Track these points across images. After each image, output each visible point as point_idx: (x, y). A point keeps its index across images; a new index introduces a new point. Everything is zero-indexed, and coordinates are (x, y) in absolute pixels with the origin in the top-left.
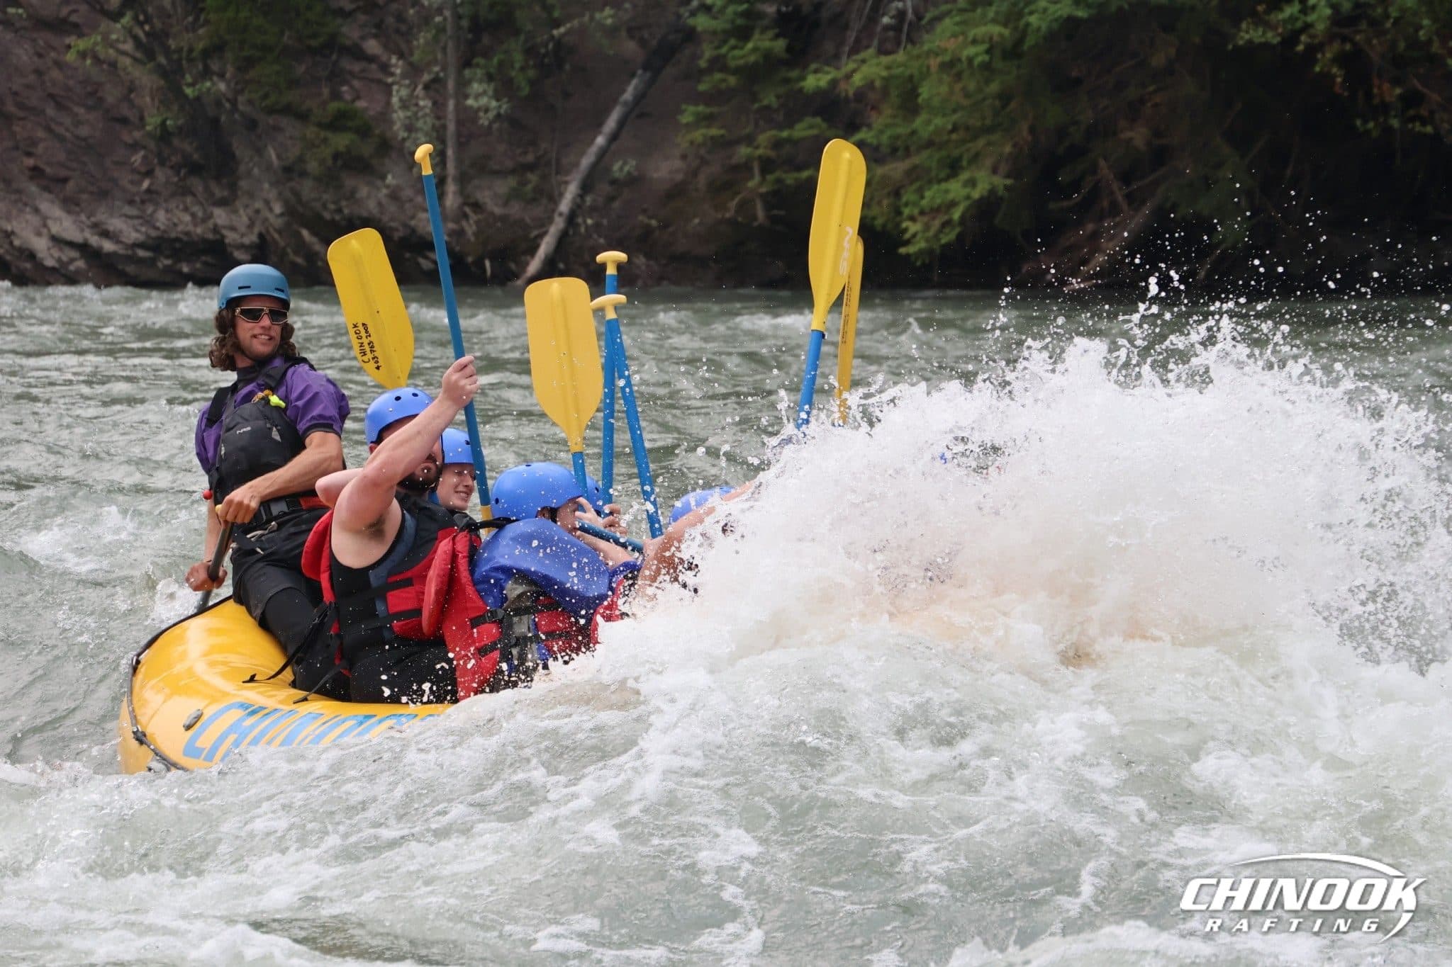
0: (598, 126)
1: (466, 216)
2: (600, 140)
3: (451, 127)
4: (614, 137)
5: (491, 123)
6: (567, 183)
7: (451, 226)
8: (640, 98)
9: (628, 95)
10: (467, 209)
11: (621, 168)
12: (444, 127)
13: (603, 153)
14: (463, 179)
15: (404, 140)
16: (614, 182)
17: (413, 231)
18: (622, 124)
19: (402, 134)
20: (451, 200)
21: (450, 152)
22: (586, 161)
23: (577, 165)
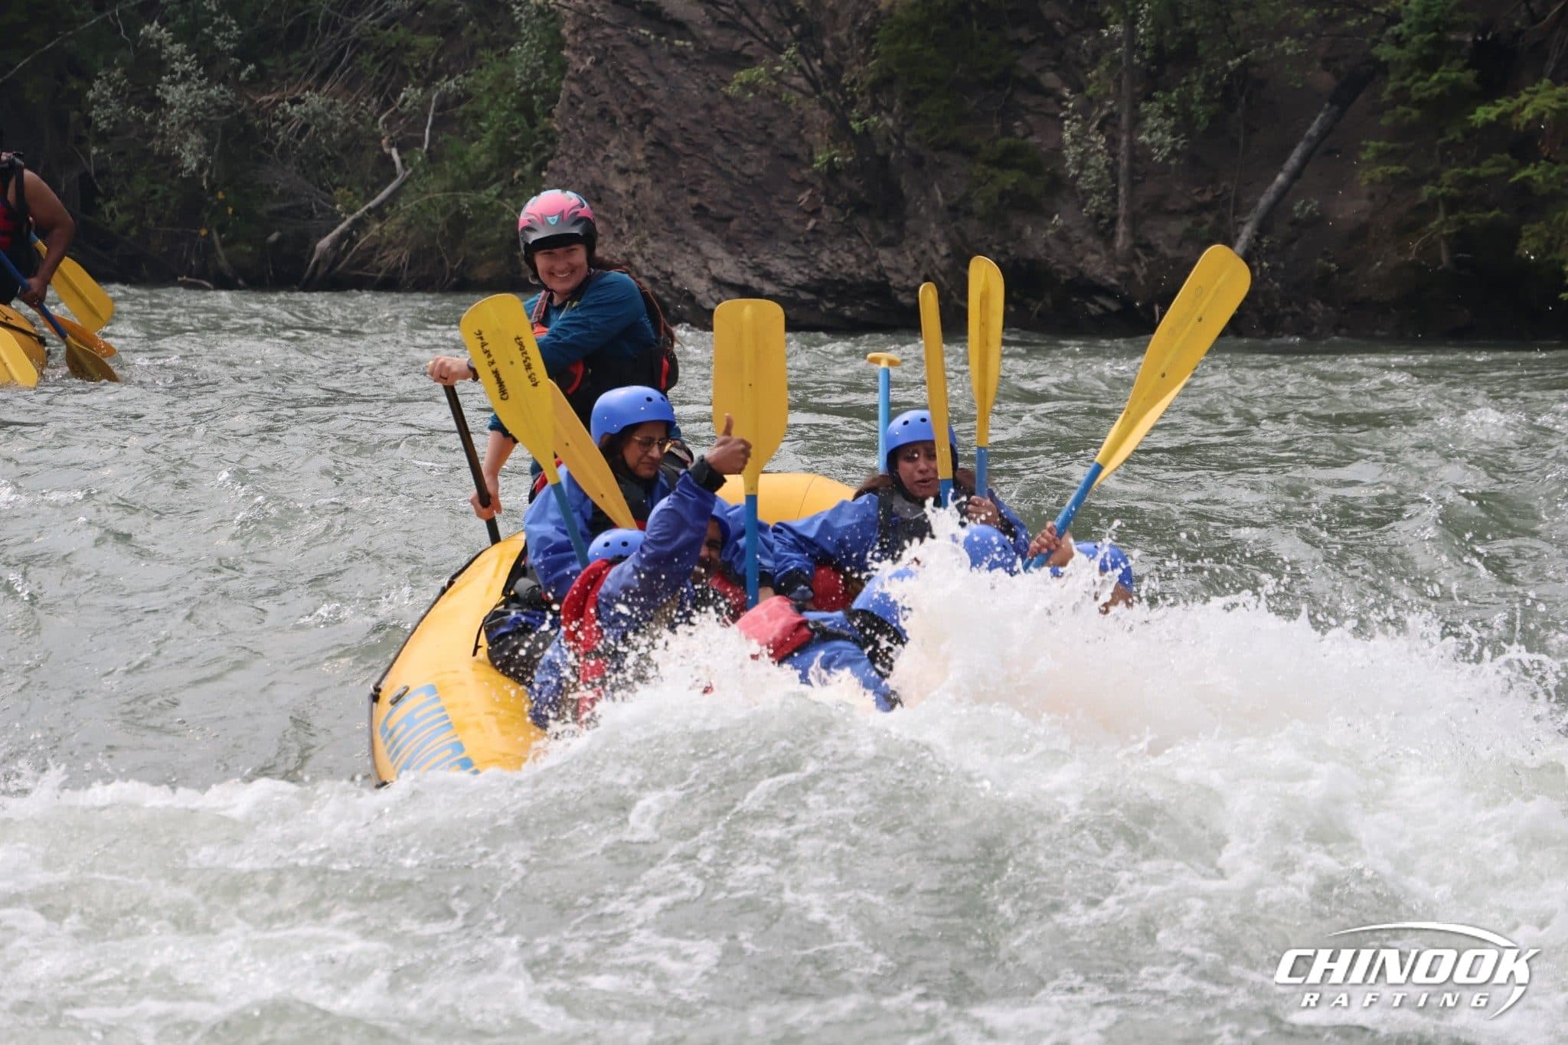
0: (1278, 164)
1: (1137, 259)
2: (1281, 178)
3: (1124, 164)
4: (1296, 175)
5: (1166, 159)
6: (1243, 223)
7: (1121, 268)
8: (1324, 134)
9: (1313, 130)
10: (1138, 252)
11: (1299, 208)
12: (1117, 164)
13: (1284, 191)
14: (1134, 220)
15: (1076, 178)
16: (1295, 223)
17: (1081, 273)
18: (1305, 160)
19: (1073, 172)
20: (1121, 241)
21: (1121, 191)
22: (1264, 202)
23: (1255, 204)
